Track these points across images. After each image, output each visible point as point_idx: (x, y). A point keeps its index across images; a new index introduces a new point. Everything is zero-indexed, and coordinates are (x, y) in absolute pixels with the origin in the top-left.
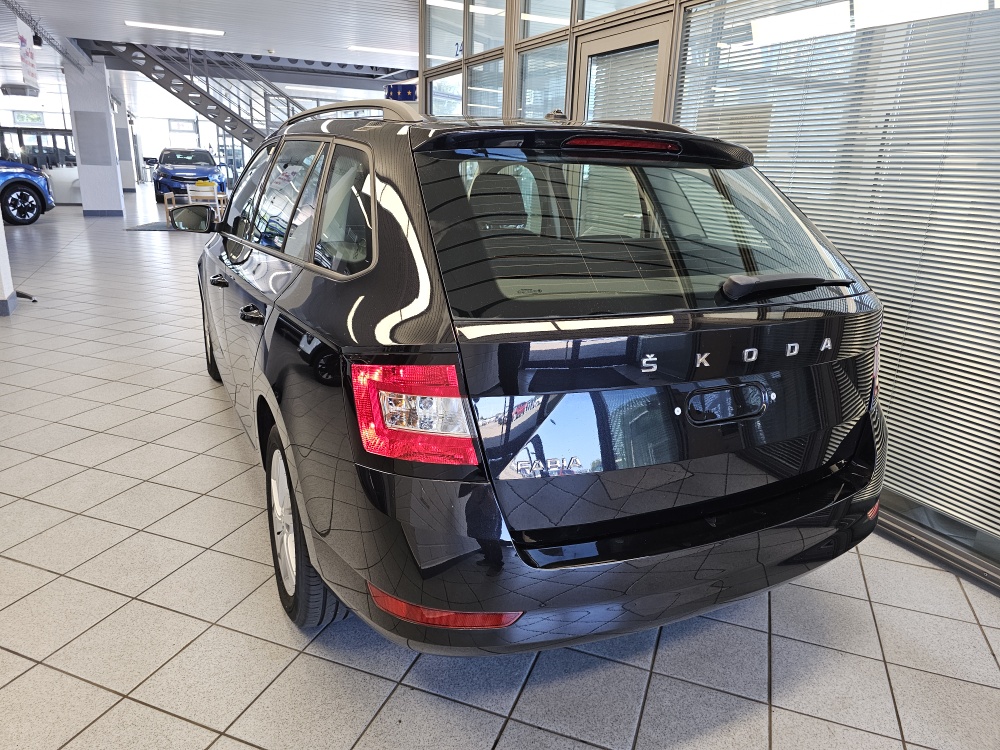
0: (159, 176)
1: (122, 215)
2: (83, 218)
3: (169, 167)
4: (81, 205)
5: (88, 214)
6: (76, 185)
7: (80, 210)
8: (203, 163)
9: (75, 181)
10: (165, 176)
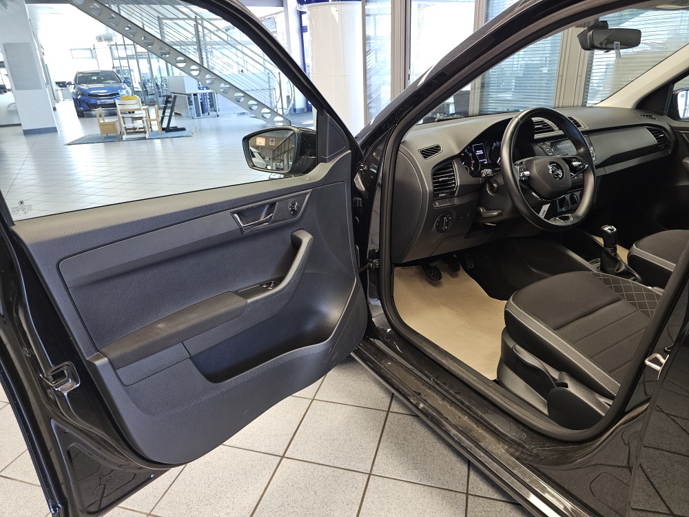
0: (77, 95)
1: (56, 131)
2: (23, 138)
3: (84, 87)
4: (20, 125)
5: (27, 133)
6: (12, 108)
7: (19, 130)
8: (111, 82)
9: (9, 106)
10: (82, 95)
